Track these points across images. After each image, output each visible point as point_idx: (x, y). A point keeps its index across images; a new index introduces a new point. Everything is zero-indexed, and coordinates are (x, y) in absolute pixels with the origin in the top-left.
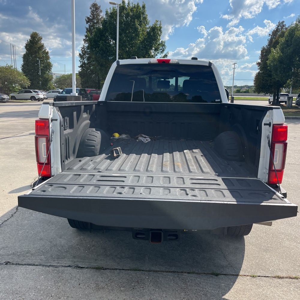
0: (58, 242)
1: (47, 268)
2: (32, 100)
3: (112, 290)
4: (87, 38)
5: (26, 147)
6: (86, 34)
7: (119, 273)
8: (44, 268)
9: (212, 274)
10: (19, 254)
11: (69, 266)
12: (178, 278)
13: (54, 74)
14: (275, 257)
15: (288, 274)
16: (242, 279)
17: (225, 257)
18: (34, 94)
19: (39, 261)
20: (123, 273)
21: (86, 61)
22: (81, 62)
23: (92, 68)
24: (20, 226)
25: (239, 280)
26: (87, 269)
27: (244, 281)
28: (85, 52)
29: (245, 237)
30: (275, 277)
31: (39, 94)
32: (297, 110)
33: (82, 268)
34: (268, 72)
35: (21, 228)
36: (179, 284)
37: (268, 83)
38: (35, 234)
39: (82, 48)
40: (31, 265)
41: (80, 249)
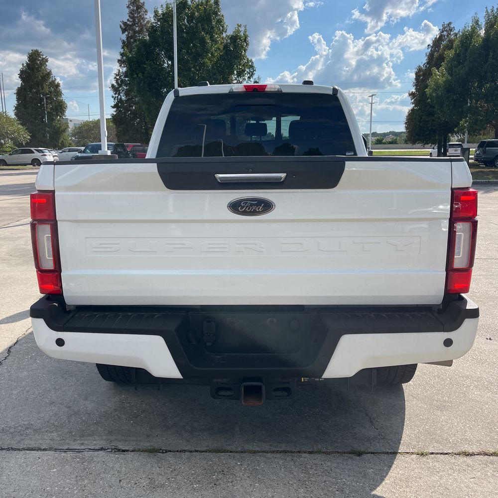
0: (81, 407)
1: (63, 454)
2: (34, 166)
3: (178, 489)
4: (125, 58)
5: (25, 245)
6: (122, 51)
7: (189, 459)
8: (57, 454)
9: (351, 453)
10: (12, 430)
11: (102, 449)
12: (292, 463)
13: (71, 121)
14: (456, 418)
15: (481, 446)
16: (403, 460)
17: (371, 422)
18: (37, 155)
19: (48, 442)
20: (196, 457)
21: (123, 98)
22: (115, 99)
23: (134, 108)
24: (14, 382)
25: (399, 461)
26: (133, 453)
27: (407, 462)
28: (122, 81)
29: (404, 385)
30: (459, 454)
31: (45, 155)
32: (478, 170)
33: (124, 451)
34: (428, 107)
35: (15, 384)
36: (295, 473)
37: (428, 125)
38: (40, 395)
39: (117, 75)
40: (34, 450)
41: (119, 418)
